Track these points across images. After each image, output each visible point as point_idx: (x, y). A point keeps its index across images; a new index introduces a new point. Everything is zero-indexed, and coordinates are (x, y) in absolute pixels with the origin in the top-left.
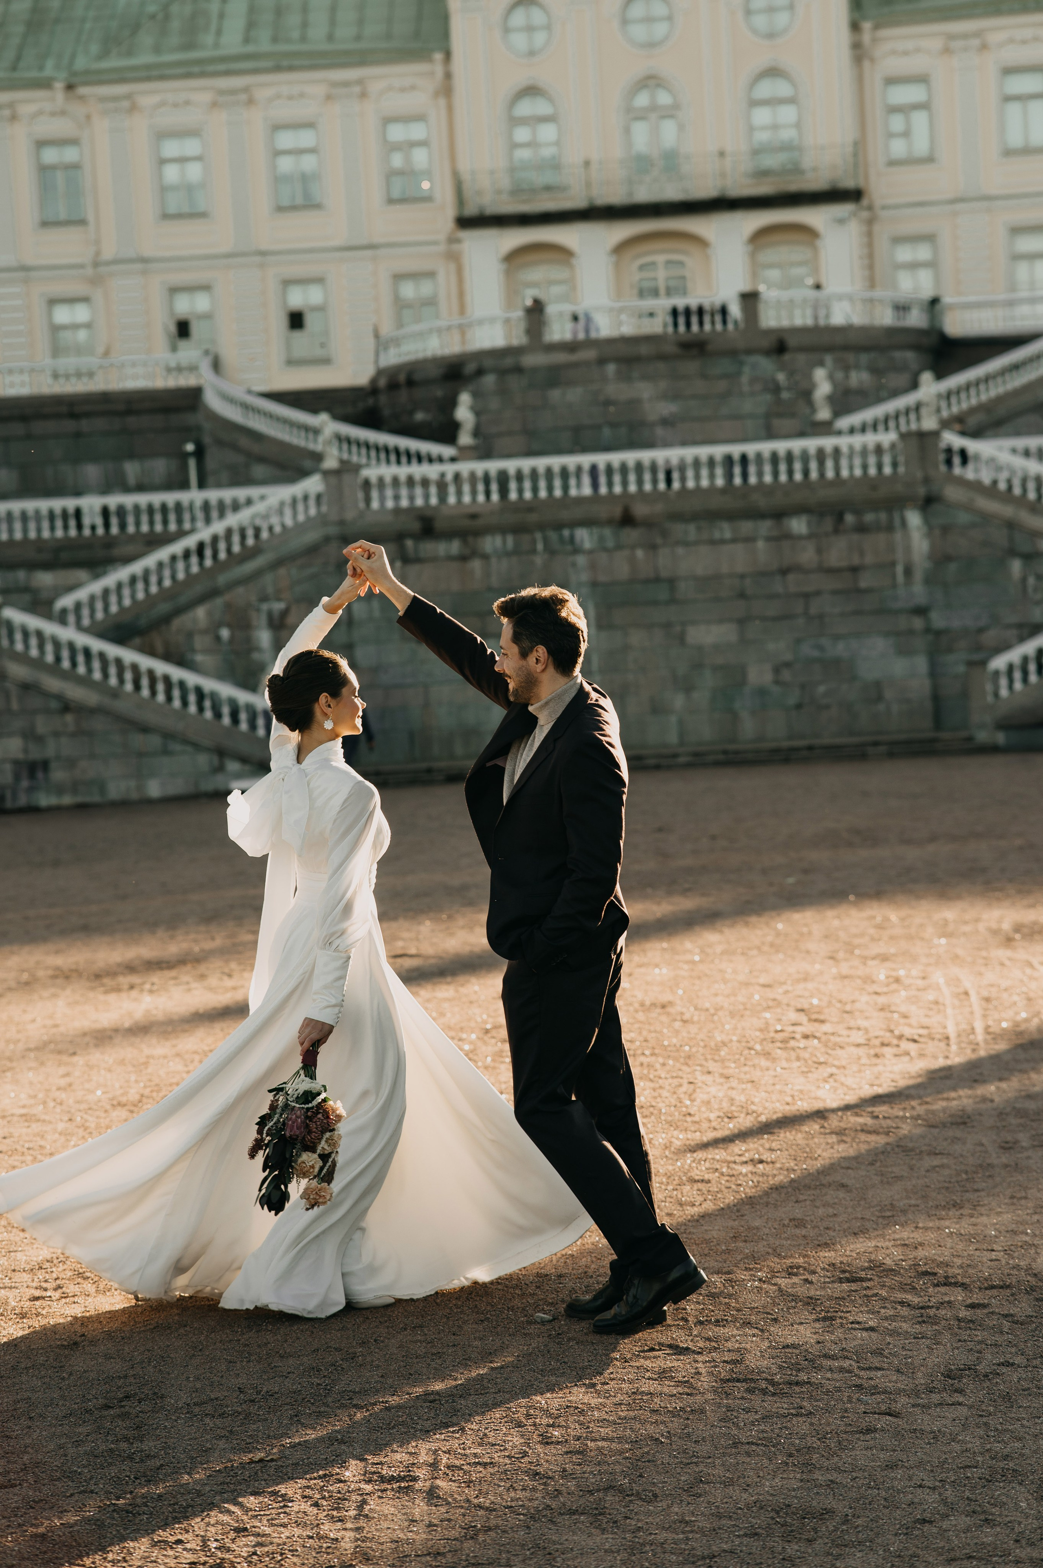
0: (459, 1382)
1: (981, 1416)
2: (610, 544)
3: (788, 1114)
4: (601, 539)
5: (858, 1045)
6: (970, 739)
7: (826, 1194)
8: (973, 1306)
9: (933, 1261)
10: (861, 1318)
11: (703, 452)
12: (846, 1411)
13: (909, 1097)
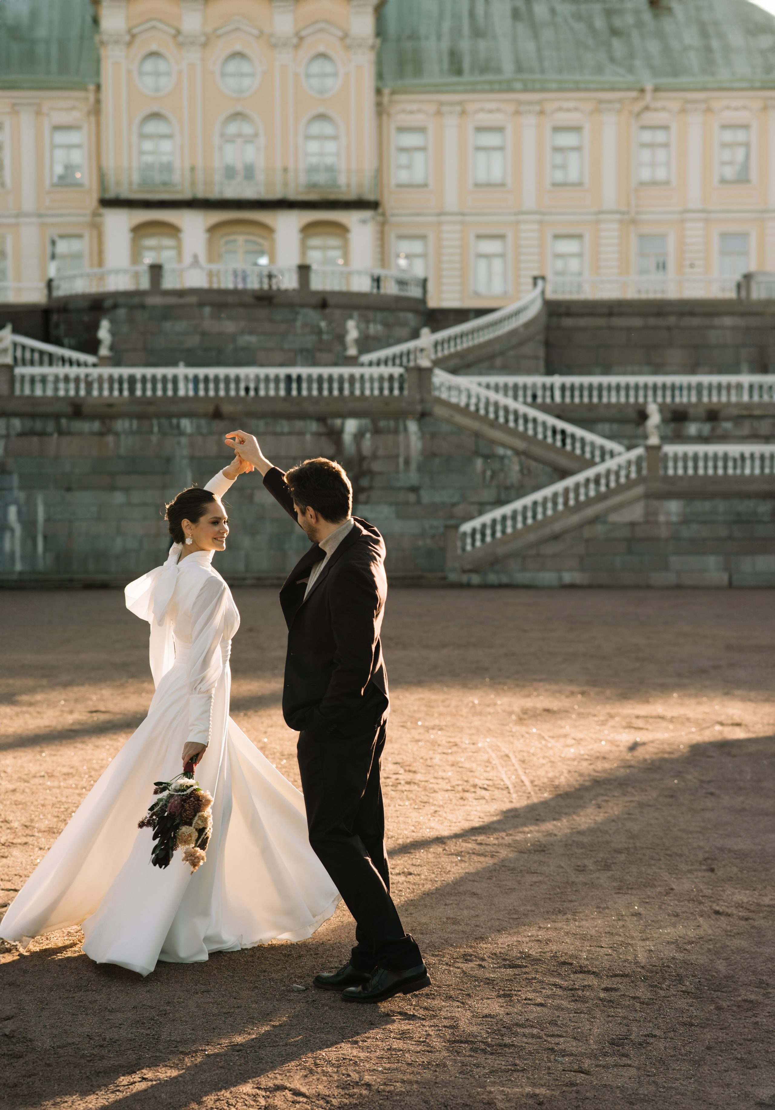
0: (254, 1036)
1: (649, 1076)
2: (205, 430)
3: (417, 839)
4: (199, 427)
5: (447, 791)
6: (445, 578)
7: (465, 900)
8: (606, 990)
9: (566, 954)
10: (530, 996)
11: (272, 371)
12: (549, 1068)
13: (496, 830)
